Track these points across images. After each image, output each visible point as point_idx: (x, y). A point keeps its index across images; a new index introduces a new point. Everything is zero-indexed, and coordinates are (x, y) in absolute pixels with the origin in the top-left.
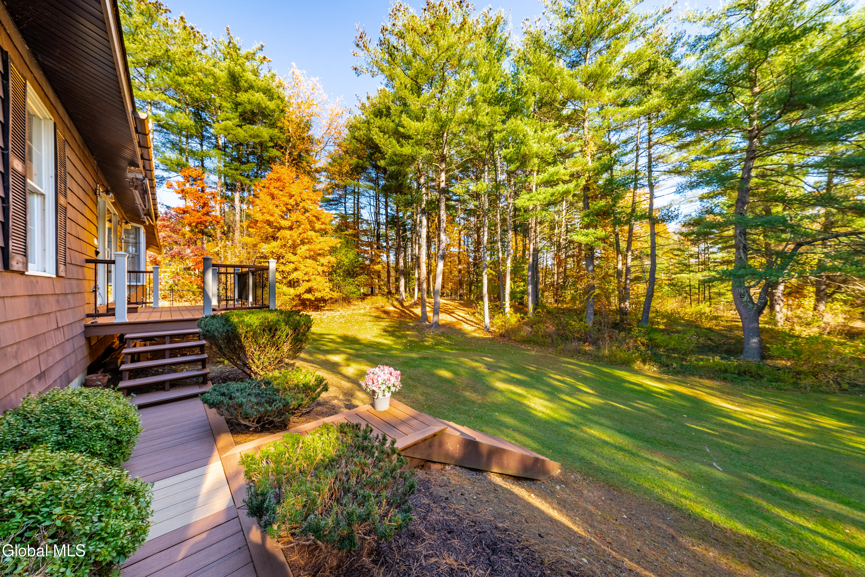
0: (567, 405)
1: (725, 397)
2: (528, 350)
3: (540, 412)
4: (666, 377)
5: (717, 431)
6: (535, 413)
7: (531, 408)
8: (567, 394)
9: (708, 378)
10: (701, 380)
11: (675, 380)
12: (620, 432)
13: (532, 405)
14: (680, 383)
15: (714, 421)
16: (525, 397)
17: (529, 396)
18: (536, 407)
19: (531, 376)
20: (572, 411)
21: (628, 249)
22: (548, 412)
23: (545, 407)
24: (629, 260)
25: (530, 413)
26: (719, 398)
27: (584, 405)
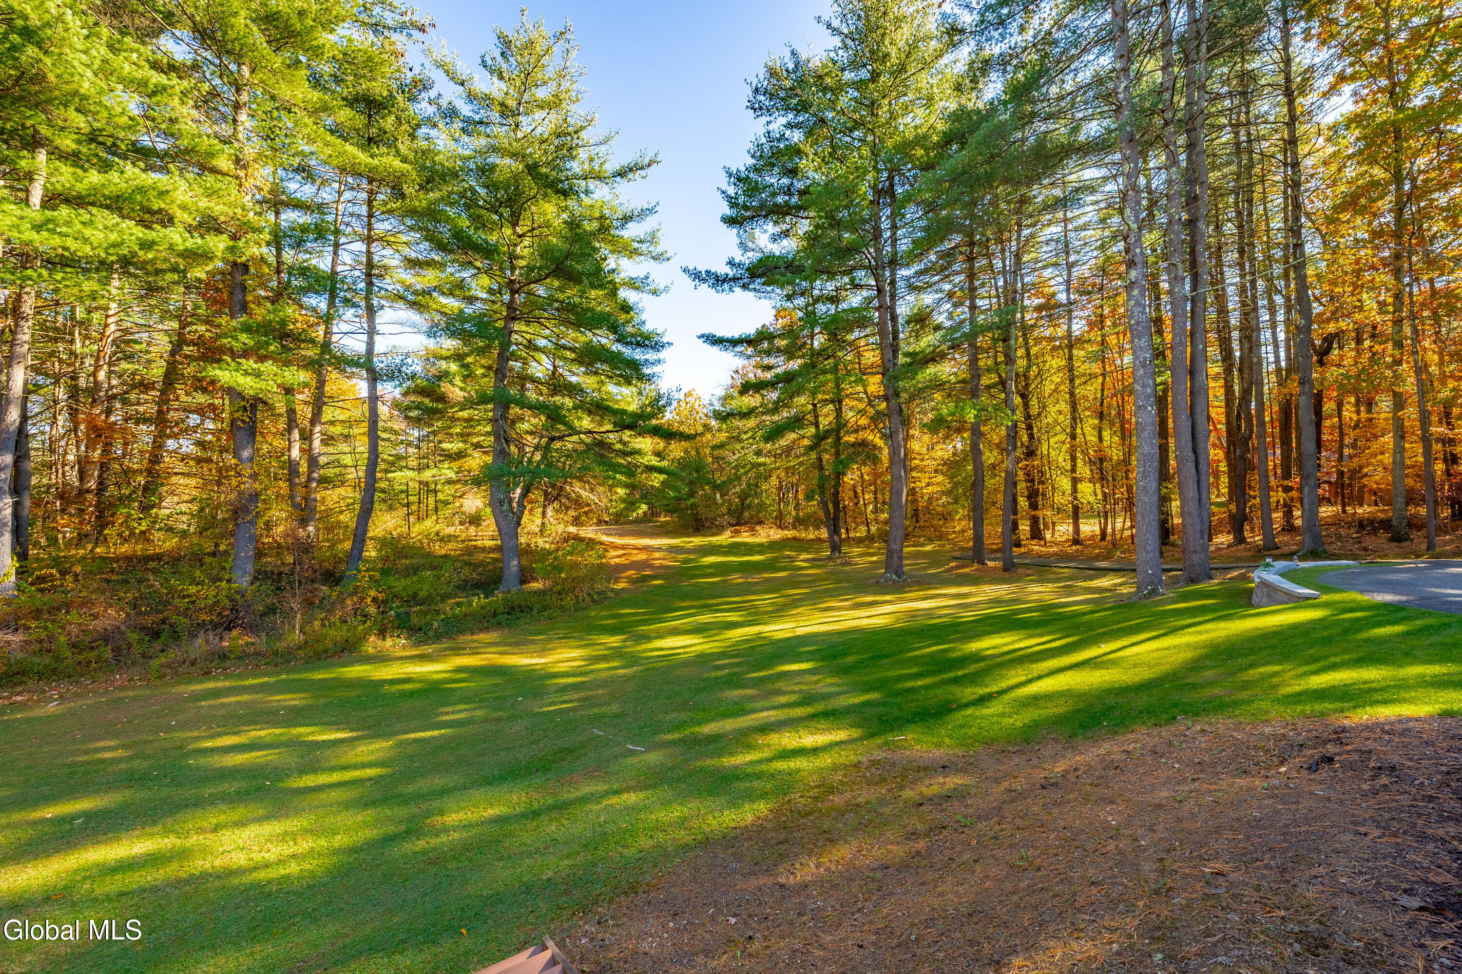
0: (335, 795)
1: (516, 650)
2: (23, 705)
3: (281, 862)
4: (429, 649)
5: (571, 701)
6: (273, 873)
7: (240, 872)
8: (303, 771)
9: (481, 630)
10: (475, 637)
11: (446, 649)
12: (490, 781)
13: (240, 859)
14: (457, 650)
15: (553, 689)
16: (183, 854)
17: (194, 840)
18: (258, 857)
19: (134, 779)
20: (365, 804)
21: (315, 419)
22: (305, 845)
23: (283, 837)
24: (317, 443)
25: (259, 885)
26: (513, 654)
27: (370, 772)
